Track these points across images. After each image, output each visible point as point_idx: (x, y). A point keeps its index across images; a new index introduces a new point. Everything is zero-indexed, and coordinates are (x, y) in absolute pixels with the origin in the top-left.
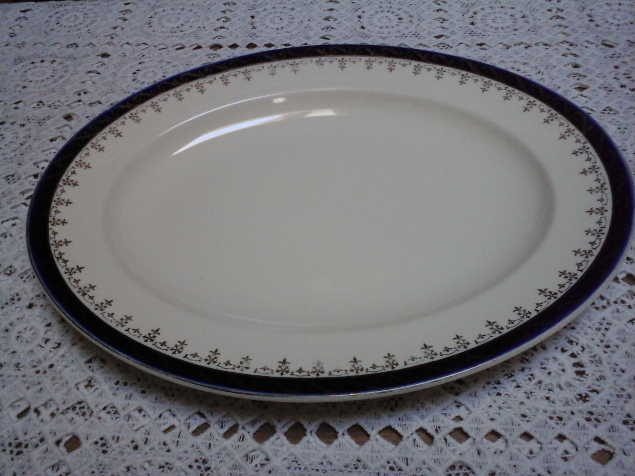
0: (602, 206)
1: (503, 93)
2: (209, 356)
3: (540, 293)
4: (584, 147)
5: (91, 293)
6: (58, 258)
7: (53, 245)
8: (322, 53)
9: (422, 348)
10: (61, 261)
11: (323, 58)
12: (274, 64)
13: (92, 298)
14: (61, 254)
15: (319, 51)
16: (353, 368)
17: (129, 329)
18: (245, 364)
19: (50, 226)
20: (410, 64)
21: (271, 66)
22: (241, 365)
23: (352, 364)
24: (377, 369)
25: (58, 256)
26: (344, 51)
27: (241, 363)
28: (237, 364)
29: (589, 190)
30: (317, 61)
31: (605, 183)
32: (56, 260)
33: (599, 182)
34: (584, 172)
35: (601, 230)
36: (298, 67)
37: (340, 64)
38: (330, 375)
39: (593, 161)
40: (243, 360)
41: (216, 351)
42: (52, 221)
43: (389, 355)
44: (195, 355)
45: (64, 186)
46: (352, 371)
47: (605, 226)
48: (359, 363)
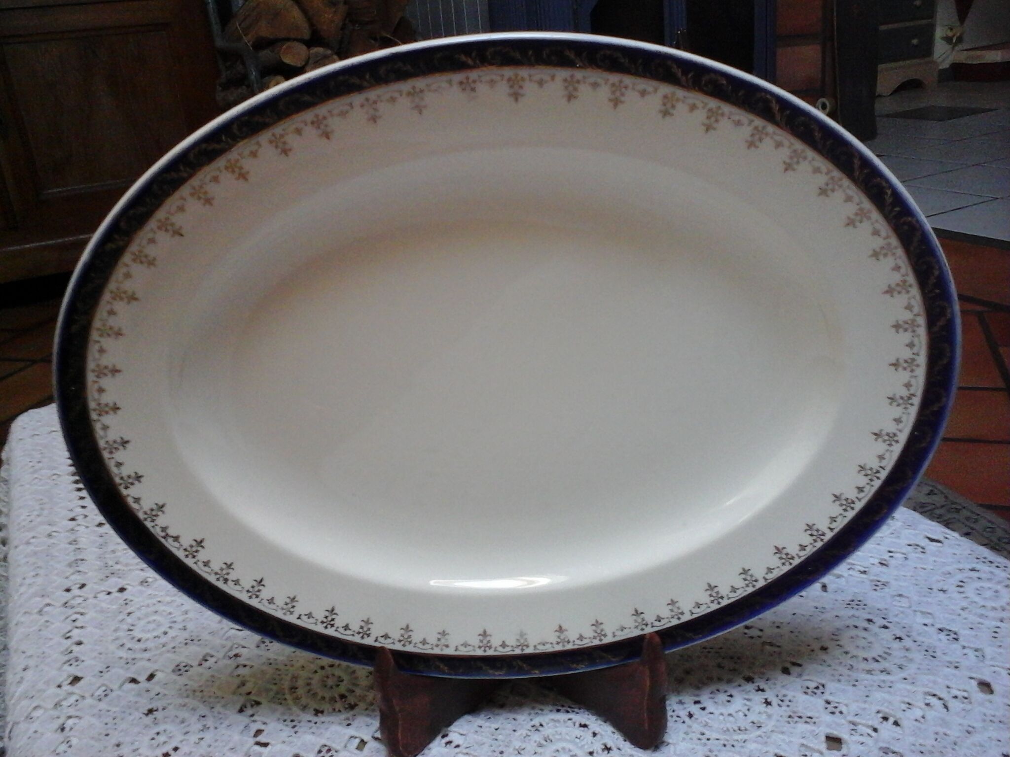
0: (895, 431)
1: (821, 180)
2: (402, 636)
3: (776, 553)
4: (913, 321)
5: (233, 576)
6: (164, 537)
7: (146, 519)
8: (470, 62)
9: (633, 615)
10: (170, 540)
11: (474, 74)
12: (373, 94)
13: (236, 582)
14: (164, 529)
15: (463, 58)
16: (559, 640)
17: (300, 615)
18: (443, 641)
19: (125, 492)
20: (656, 90)
21: (367, 100)
22: (439, 643)
23: (557, 634)
24: (585, 641)
25: (163, 534)
26: (518, 55)
27: (439, 640)
28: (435, 642)
29: (889, 398)
30: (461, 83)
31: (913, 395)
32: (163, 540)
33: (909, 390)
34: (896, 365)
35: (878, 472)
36: (422, 99)
37: (511, 87)
38: (534, 650)
39: (915, 350)
40: (439, 636)
41: (408, 627)
42: (121, 482)
43: (597, 622)
44: (386, 636)
45: (101, 418)
46: (558, 643)
47: (885, 466)
48: (565, 633)
